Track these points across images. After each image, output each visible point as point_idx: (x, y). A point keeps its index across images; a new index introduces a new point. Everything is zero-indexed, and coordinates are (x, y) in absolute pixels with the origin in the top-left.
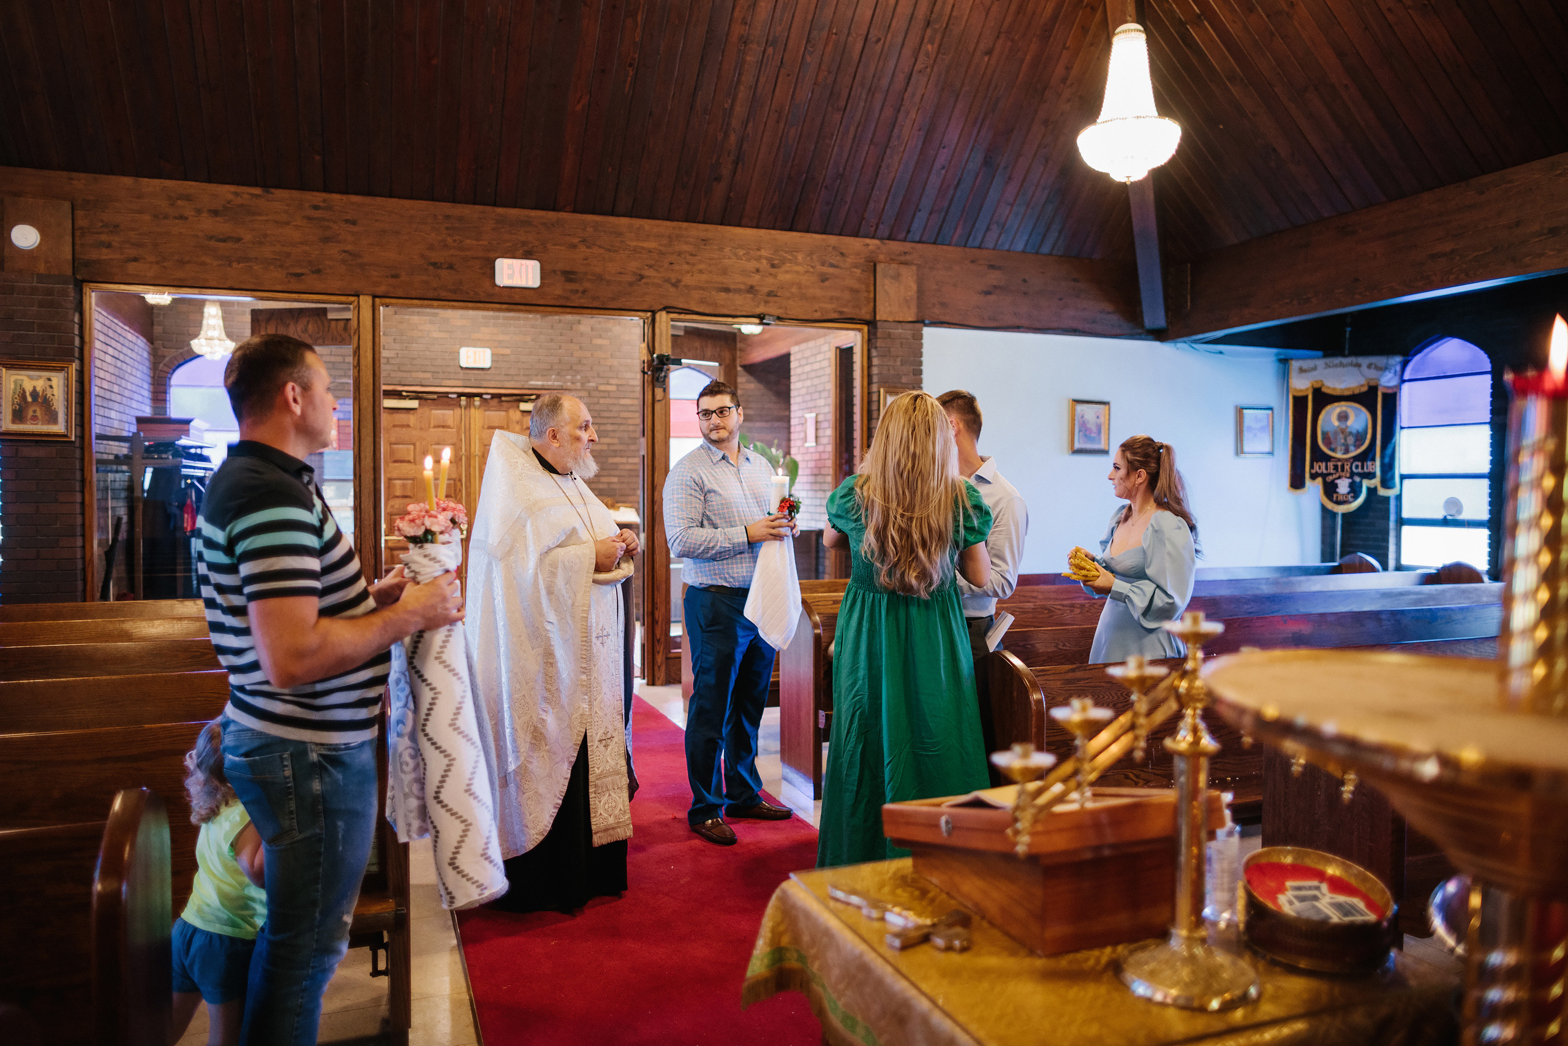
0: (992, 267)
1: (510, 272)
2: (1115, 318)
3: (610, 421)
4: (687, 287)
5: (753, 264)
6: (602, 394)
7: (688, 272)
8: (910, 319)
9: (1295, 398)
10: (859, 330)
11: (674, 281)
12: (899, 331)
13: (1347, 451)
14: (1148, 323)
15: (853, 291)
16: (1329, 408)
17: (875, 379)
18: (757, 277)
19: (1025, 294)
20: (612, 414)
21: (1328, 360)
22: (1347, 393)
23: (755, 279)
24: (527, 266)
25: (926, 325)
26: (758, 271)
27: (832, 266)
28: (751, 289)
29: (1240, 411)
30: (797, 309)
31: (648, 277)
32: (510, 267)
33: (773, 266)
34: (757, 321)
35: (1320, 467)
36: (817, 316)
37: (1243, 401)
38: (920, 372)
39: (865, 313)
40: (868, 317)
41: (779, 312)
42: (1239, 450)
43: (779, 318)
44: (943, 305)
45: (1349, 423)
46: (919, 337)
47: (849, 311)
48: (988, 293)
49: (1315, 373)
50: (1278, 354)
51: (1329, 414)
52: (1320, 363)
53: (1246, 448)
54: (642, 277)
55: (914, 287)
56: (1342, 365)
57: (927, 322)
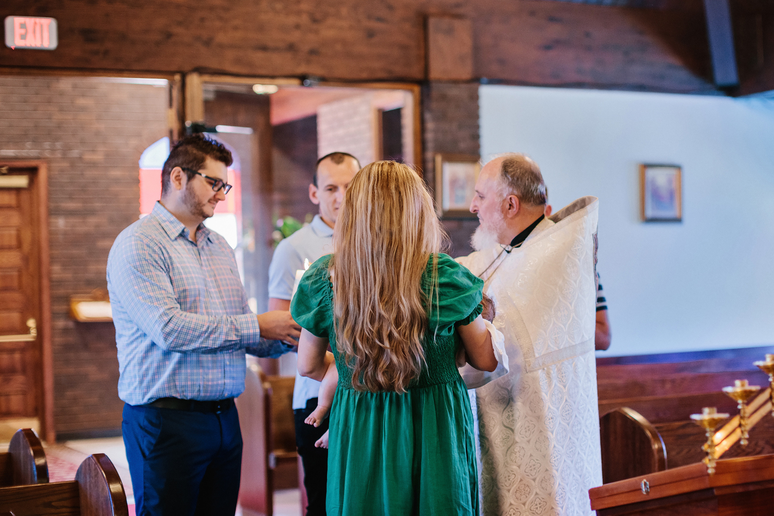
0: (552, 19)
1: (23, 31)
4: (221, 46)
5: (292, 20)
7: (221, 29)
8: (465, 78)
10: (412, 91)
11: (205, 39)
12: (454, 92)
14: (719, 78)
15: (404, 47)
17: (430, 145)
18: (298, 33)
19: (588, 48)
23: (295, 36)
24: (41, 26)
25: (483, 83)
26: (297, 27)
27: (380, 19)
28: (291, 48)
30: (341, 71)
31: (177, 35)
32: (23, 26)
33: (315, 21)
36: (364, 75)
38: (478, 137)
39: (416, 72)
40: (420, 76)
41: (322, 72)
43: (322, 80)
44: (502, 62)
46: (475, 98)
47: (399, 70)
48: (548, 47)
54: (169, 35)
55: (469, 42)
57: (485, 79)
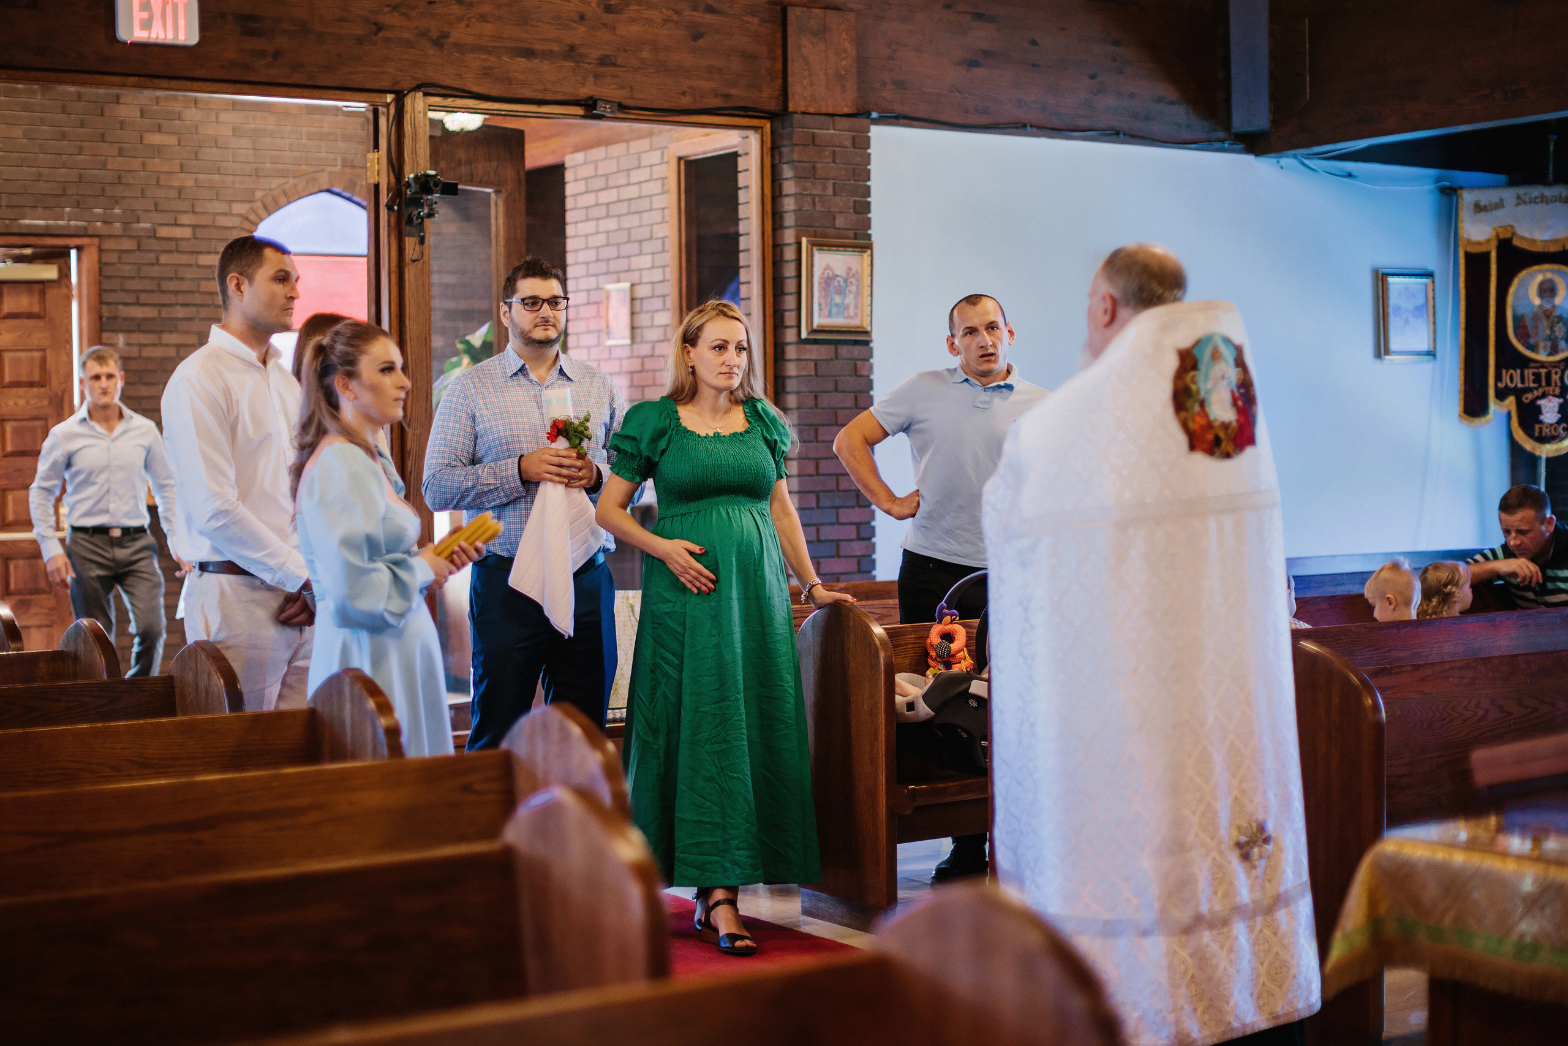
0: (979, 16)
2: (1179, 114)
3: (181, 299)
4: (460, 47)
6: (165, 246)
7: (460, 19)
8: (846, 110)
9: (1468, 256)
10: (758, 129)
11: (435, 34)
12: (828, 131)
13: (1554, 350)
14: (1240, 122)
15: (749, 57)
16: (1523, 274)
17: (789, 220)
18: (582, 29)
19: (1034, 66)
20: (185, 286)
21: (1521, 191)
22: (1553, 249)
23: (578, 34)
25: (876, 122)
26: (582, 18)
27: (710, 9)
28: (571, 52)
29: (1380, 279)
30: (651, 92)
31: (392, 27)
33: (609, 9)
34: (580, 111)
35: (1513, 378)
36: (686, 102)
37: (1388, 260)
38: (866, 207)
39: (767, 98)
40: (773, 106)
41: (618, 95)
42: (1382, 348)
43: (622, 107)
44: (900, 85)
45: (1558, 301)
46: (862, 143)
47: (740, 94)
48: (972, 64)
49: (1500, 213)
50: (1438, 180)
51: (1524, 285)
52: (1509, 195)
53: (1393, 346)
54: (378, 28)
55: (852, 50)
56: (1543, 199)
57: (874, 115)
